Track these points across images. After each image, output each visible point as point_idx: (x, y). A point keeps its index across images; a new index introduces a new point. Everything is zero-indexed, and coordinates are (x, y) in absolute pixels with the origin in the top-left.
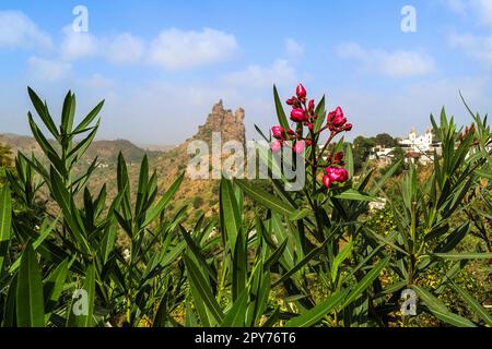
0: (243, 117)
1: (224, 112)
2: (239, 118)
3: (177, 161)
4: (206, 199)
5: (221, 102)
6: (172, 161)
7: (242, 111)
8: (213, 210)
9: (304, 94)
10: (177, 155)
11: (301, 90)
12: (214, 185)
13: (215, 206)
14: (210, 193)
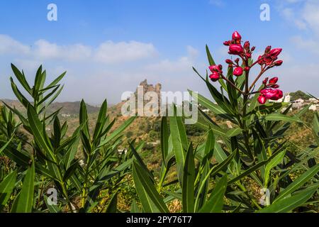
0: (160, 88)
1: (148, 86)
2: (158, 89)
3: (116, 112)
4: (134, 133)
5: (146, 80)
6: (113, 112)
7: (160, 85)
8: (140, 139)
9: (239, 38)
10: (116, 109)
11: (236, 35)
12: (140, 125)
13: (141, 137)
14: (138, 129)
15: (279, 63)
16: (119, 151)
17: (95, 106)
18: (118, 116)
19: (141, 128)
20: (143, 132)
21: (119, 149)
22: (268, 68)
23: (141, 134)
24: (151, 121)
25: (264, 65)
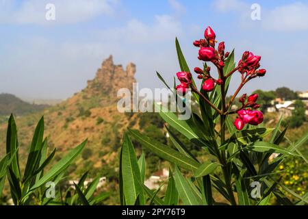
0: (134, 72)
1: (115, 67)
2: (131, 72)
4: (95, 150)
5: (111, 58)
6: (60, 114)
7: (133, 66)
8: (104, 161)
9: (213, 36)
10: (64, 108)
11: (209, 33)
12: (104, 137)
13: (105, 158)
14: (99, 144)
15: (262, 73)
16: (71, 182)
17: (31, 103)
18: (68, 120)
19: (105, 143)
20: (108, 148)
21: (71, 178)
22: (250, 78)
23: (106, 153)
24: (120, 130)
25: (245, 74)
